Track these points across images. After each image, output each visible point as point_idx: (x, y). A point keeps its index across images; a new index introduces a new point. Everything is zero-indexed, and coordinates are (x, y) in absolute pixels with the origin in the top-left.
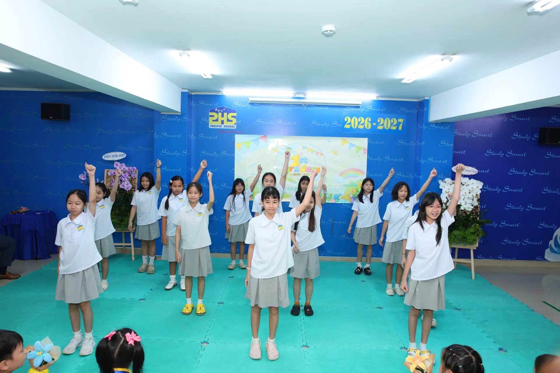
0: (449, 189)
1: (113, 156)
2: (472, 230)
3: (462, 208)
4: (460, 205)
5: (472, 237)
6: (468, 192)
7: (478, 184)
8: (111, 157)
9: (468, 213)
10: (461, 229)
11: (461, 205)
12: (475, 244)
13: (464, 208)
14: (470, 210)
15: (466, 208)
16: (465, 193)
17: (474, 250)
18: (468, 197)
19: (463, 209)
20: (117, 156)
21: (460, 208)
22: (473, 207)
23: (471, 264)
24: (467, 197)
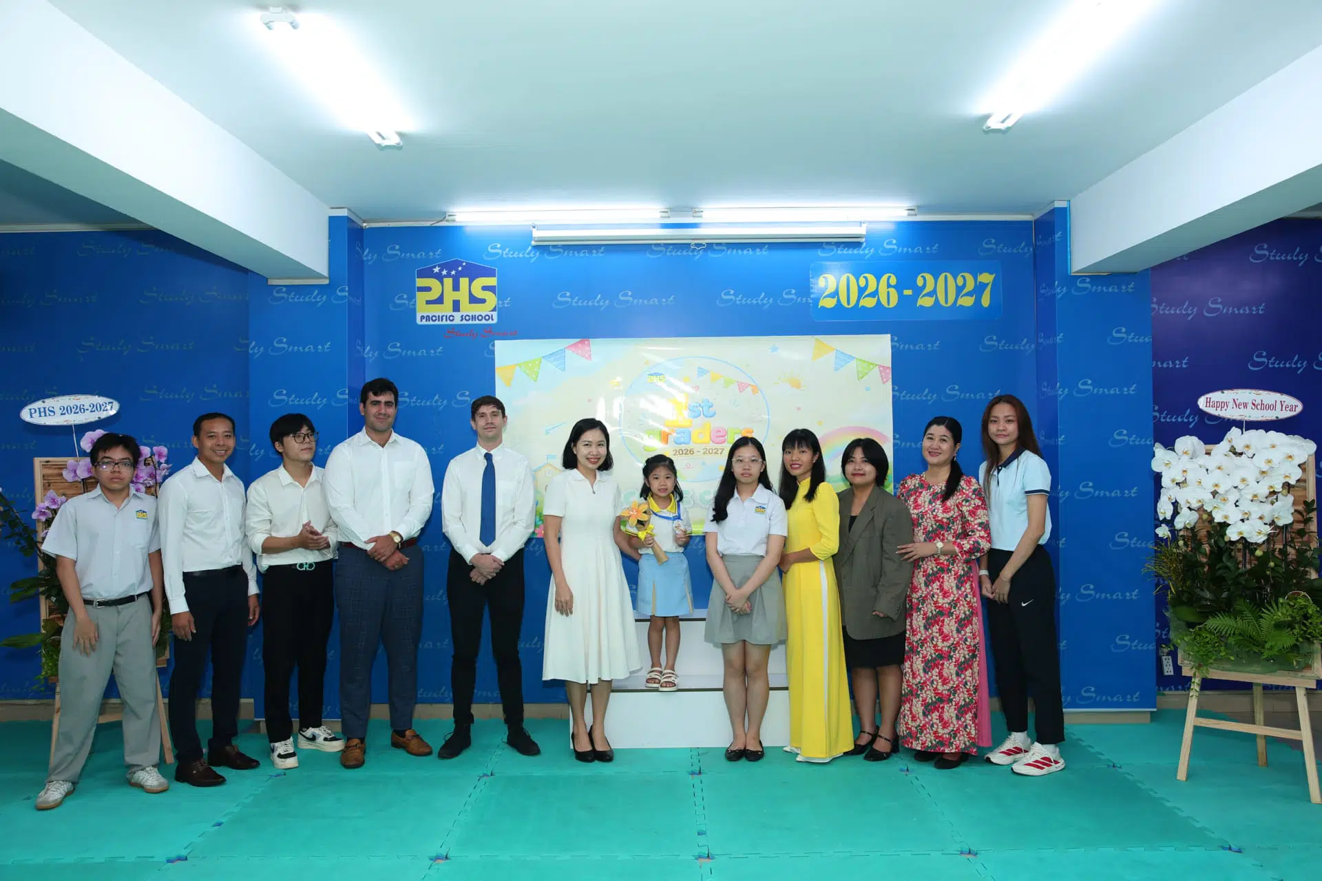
0: (1184, 471)
1: (65, 410)
2: (1281, 614)
3: (1232, 534)
4: (1224, 525)
5: (1287, 639)
6: (1251, 480)
7: (1292, 445)
8: (58, 412)
9: (1259, 553)
10: (1241, 612)
11: (1229, 525)
12: (1308, 667)
13: (1241, 533)
14: (1261, 539)
15: (1245, 535)
16: (1243, 480)
17: (1309, 692)
18: (1255, 496)
19: (1235, 537)
20: (81, 409)
21: (1226, 534)
22: (1268, 529)
23: (1297, 745)
24: (1250, 497)
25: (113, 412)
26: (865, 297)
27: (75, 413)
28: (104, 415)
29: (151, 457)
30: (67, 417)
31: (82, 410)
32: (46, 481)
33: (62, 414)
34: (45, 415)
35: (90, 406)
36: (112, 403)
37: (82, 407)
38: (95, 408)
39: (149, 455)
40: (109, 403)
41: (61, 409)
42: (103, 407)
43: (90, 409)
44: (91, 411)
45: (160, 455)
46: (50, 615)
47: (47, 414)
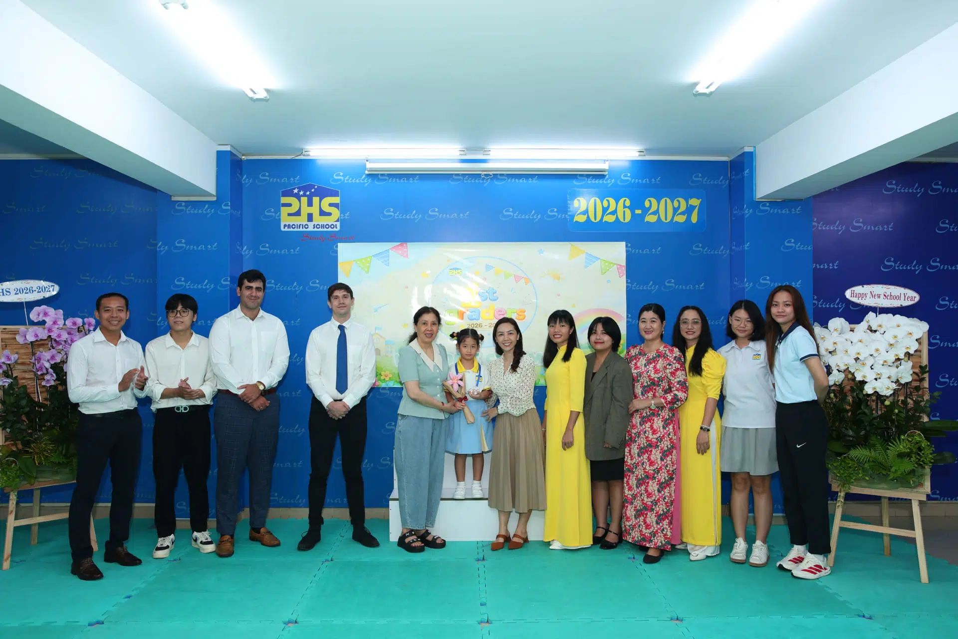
0: (835, 343)
1: (19, 291)
2: (902, 447)
3: (869, 389)
4: (863, 383)
5: (907, 466)
6: (882, 349)
7: (913, 325)
8: (13, 292)
9: (887, 403)
10: (874, 446)
11: (866, 382)
12: (921, 485)
13: (875, 388)
14: (889, 393)
15: (878, 390)
16: (877, 350)
17: (921, 503)
18: (885, 361)
19: (870, 391)
21: (864, 389)
22: (894, 386)
23: (913, 541)
24: (882, 362)
25: (55, 293)
26: (608, 214)
27: (26, 293)
28: (47, 295)
29: (82, 326)
30: (19, 296)
31: (31, 291)
32: (4, 343)
33: (16, 294)
34: (3, 295)
35: (37, 288)
36: (54, 286)
37: (31, 289)
38: (41, 289)
39: (82, 325)
40: (52, 286)
41: (15, 290)
42: (47, 289)
43: (37, 290)
44: (38, 292)
45: (90, 324)
46: (5, 442)
47: (5, 294)
